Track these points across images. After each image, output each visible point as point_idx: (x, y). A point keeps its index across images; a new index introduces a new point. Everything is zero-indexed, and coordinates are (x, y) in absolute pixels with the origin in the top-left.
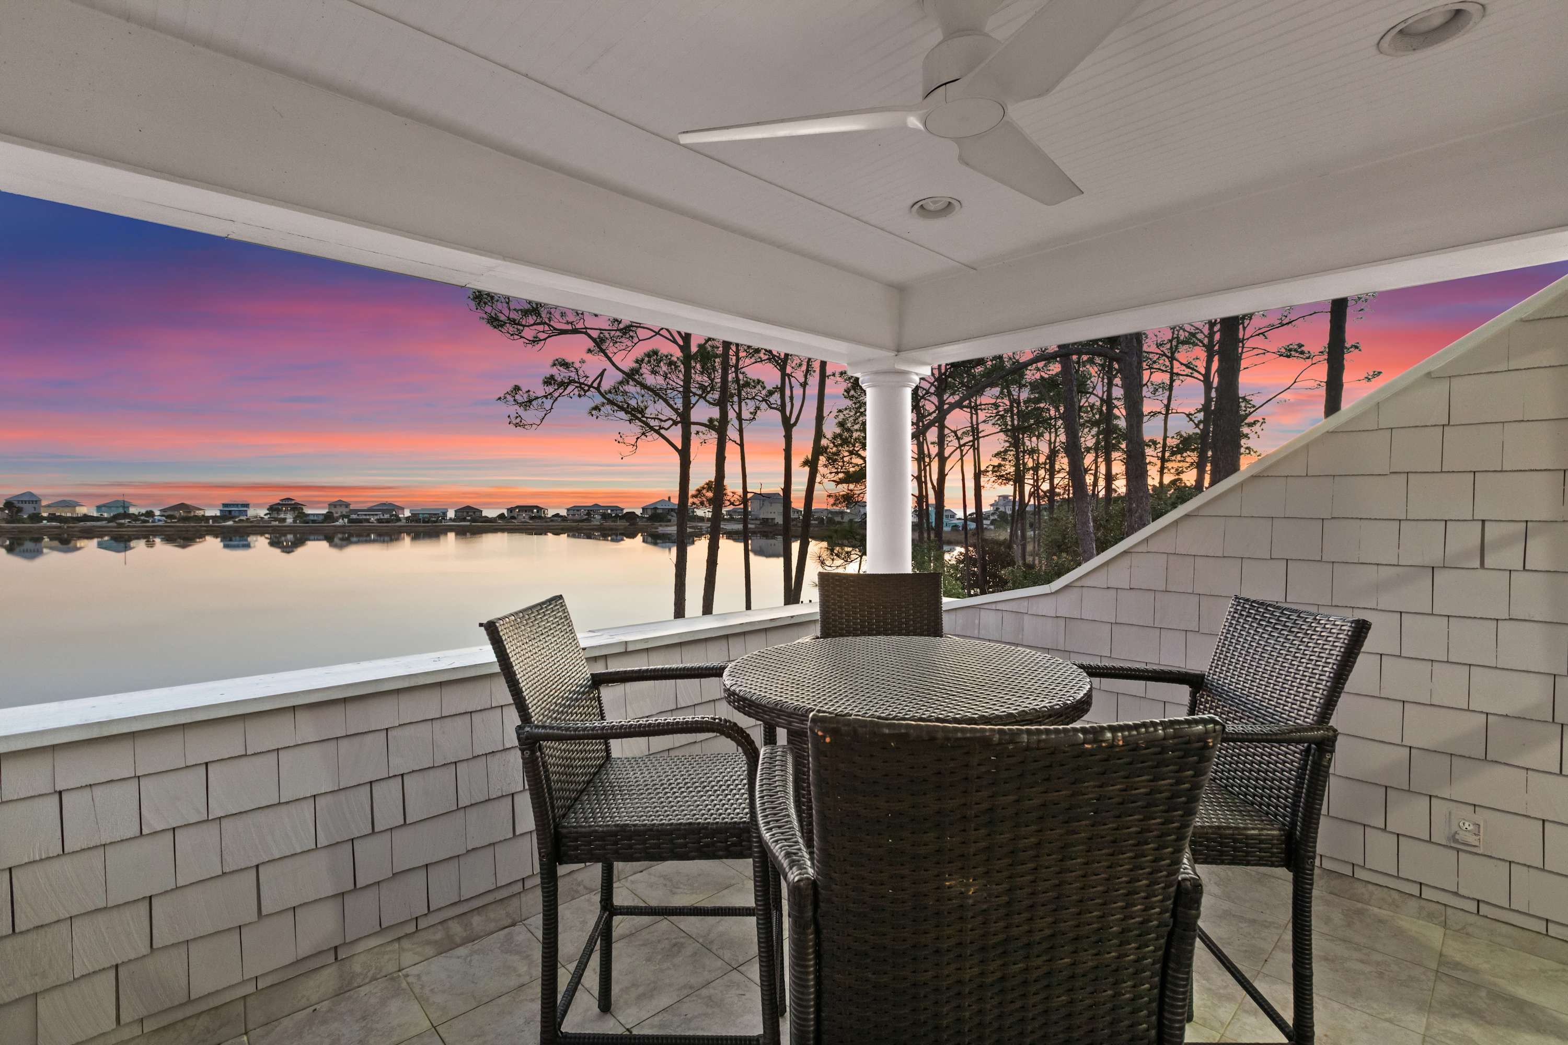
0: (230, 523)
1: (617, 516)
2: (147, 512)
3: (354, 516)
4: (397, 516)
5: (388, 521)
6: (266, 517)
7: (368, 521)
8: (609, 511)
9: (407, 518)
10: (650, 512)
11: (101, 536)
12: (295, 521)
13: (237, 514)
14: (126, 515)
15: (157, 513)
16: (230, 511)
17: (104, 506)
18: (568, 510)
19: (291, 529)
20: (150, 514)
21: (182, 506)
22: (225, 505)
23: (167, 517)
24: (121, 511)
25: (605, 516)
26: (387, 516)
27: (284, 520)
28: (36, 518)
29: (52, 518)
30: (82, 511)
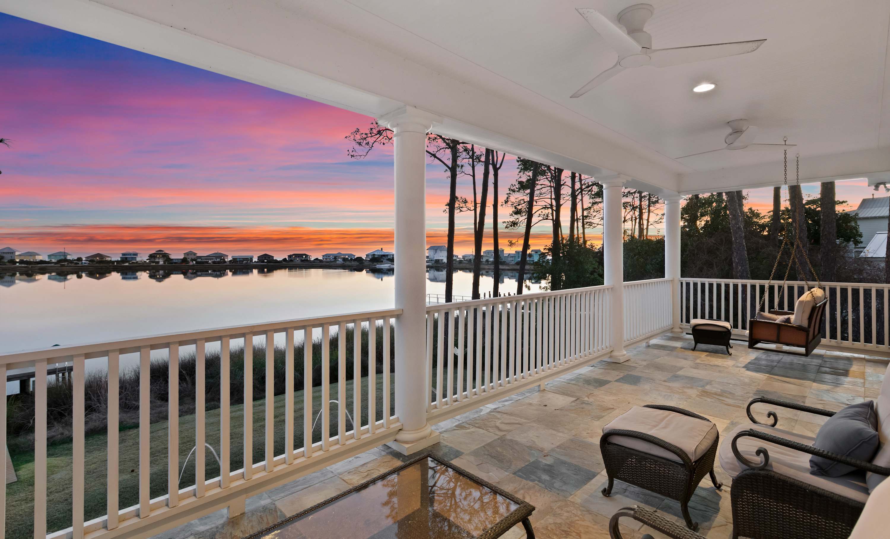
0: (127, 264)
1: (351, 259)
2: (78, 258)
3: (199, 260)
4: (224, 259)
5: (219, 263)
6: (148, 261)
7: (207, 262)
8: (347, 257)
9: (230, 261)
10: (370, 257)
11: (50, 273)
12: (164, 263)
13: (130, 259)
14: (66, 260)
15: (84, 259)
16: (126, 258)
17: (53, 255)
18: (323, 256)
19: (162, 268)
20: (80, 259)
21: (98, 255)
22: (123, 254)
23: (90, 261)
24: (63, 258)
25: (344, 259)
26: (218, 260)
27: (159, 262)
28: (13, 262)
29: (21, 262)
30: (39, 258)
